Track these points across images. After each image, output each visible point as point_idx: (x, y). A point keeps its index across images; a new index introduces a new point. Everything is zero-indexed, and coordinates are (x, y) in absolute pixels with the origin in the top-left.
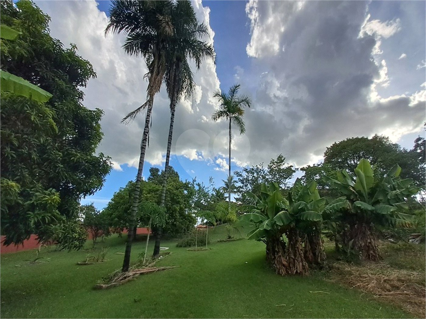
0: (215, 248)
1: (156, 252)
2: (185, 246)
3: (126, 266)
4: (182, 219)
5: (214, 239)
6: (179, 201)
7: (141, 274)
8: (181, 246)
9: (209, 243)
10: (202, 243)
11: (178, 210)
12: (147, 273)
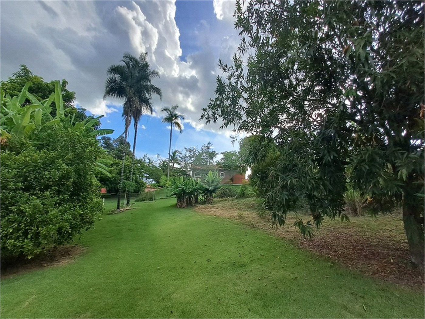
0: (157, 201)
1: (128, 203)
2: (141, 201)
3: (118, 208)
4: (137, 184)
5: (157, 198)
6: (135, 173)
7: (127, 210)
8: (138, 201)
9: (155, 200)
10: (151, 199)
11: (135, 179)
12: (129, 209)
